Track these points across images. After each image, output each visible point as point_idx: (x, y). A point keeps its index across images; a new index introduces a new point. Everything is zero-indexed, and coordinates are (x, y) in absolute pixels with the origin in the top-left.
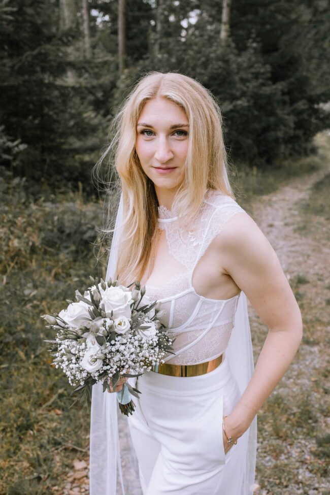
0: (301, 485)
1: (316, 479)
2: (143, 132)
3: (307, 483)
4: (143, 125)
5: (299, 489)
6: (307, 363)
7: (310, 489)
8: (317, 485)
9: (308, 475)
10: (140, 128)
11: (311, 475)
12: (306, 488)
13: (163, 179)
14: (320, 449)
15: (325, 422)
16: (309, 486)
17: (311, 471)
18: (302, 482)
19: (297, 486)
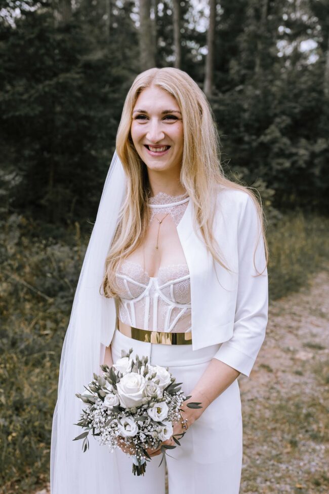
2: (138, 117)
4: (139, 111)
6: (302, 464)
10: (135, 114)
13: (156, 162)
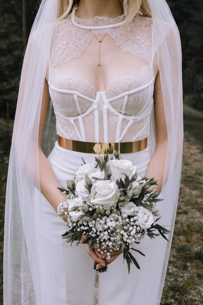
0: (172, 276)
1: (180, 271)
3: (175, 274)
5: (171, 278)
7: (178, 278)
8: (182, 275)
9: (174, 269)
11: (176, 269)
12: (176, 277)
14: (179, 254)
15: (179, 239)
16: (177, 275)
17: (176, 267)
18: (172, 274)
19: (169, 276)
